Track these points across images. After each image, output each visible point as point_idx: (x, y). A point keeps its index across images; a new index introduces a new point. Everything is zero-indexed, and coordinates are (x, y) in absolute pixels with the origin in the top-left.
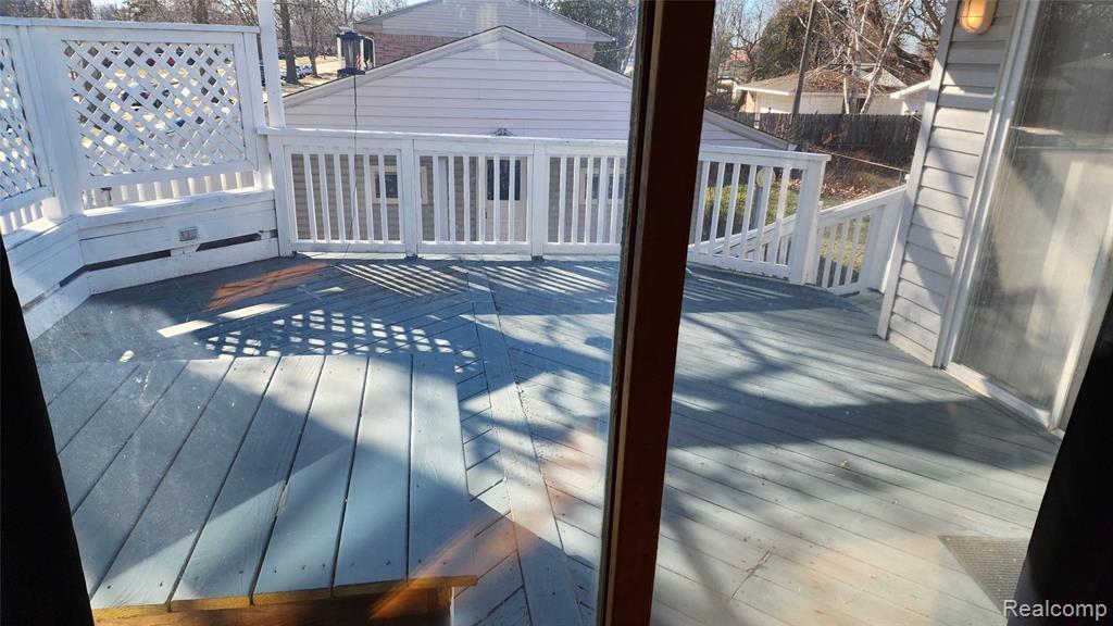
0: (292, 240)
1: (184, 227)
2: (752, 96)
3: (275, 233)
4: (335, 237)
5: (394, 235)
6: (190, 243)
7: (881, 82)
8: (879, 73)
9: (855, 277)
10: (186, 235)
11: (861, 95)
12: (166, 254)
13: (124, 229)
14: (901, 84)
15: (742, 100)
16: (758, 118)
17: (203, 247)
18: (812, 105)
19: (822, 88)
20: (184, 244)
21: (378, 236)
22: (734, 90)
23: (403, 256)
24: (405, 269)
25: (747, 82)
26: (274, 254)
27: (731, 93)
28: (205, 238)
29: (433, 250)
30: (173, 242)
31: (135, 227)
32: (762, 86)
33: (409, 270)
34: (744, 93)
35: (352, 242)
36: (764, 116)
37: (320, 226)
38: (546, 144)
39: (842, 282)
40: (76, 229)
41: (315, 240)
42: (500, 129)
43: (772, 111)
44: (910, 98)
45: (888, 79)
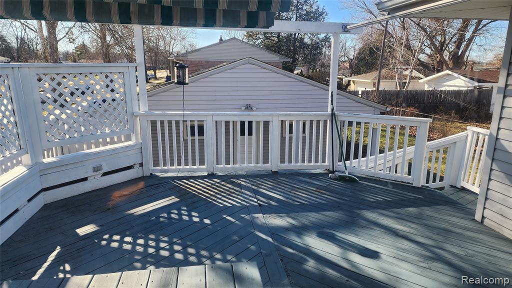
0: (150, 168)
1: (95, 165)
2: (353, 82)
3: (141, 165)
4: (172, 165)
5: (202, 163)
6: (98, 173)
7: (413, 75)
8: (412, 71)
9: (442, 179)
10: (96, 169)
11: (404, 81)
12: (85, 179)
13: (64, 168)
14: (421, 76)
15: (349, 84)
16: (360, 93)
17: (105, 174)
18: (385, 86)
19: (386, 78)
20: (95, 173)
21: (194, 164)
22: (344, 80)
23: (206, 174)
24: (207, 182)
25: (351, 76)
26: (141, 175)
27: (342, 81)
28: (106, 169)
29: (221, 170)
30: (89, 173)
31: (69, 167)
32: (357, 78)
33: (208, 182)
34: (349, 81)
35: (181, 167)
36: (363, 92)
37: (165, 160)
38: (279, 116)
39: (434, 181)
40: (39, 170)
41: (161, 167)
42: (247, 105)
43: (367, 90)
44: (428, 82)
45: (415, 74)
